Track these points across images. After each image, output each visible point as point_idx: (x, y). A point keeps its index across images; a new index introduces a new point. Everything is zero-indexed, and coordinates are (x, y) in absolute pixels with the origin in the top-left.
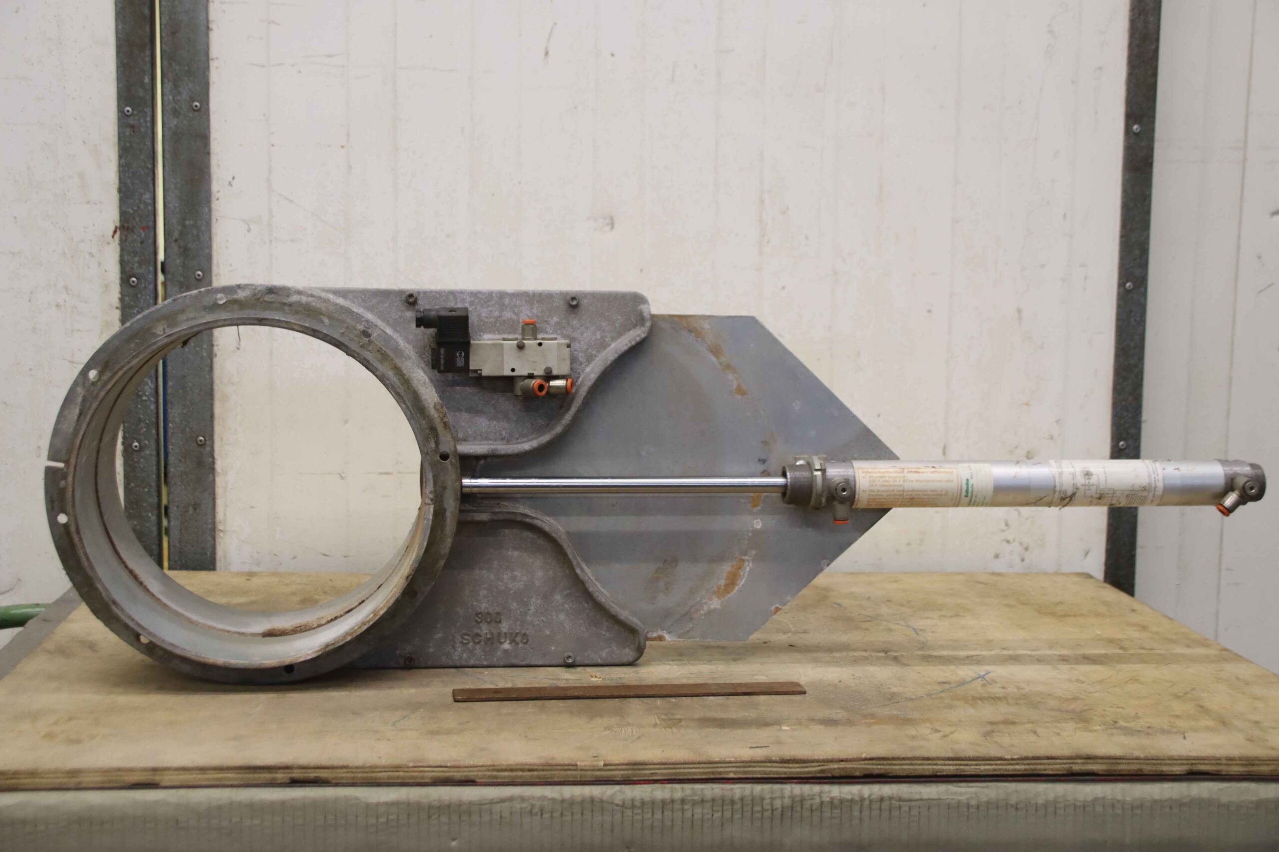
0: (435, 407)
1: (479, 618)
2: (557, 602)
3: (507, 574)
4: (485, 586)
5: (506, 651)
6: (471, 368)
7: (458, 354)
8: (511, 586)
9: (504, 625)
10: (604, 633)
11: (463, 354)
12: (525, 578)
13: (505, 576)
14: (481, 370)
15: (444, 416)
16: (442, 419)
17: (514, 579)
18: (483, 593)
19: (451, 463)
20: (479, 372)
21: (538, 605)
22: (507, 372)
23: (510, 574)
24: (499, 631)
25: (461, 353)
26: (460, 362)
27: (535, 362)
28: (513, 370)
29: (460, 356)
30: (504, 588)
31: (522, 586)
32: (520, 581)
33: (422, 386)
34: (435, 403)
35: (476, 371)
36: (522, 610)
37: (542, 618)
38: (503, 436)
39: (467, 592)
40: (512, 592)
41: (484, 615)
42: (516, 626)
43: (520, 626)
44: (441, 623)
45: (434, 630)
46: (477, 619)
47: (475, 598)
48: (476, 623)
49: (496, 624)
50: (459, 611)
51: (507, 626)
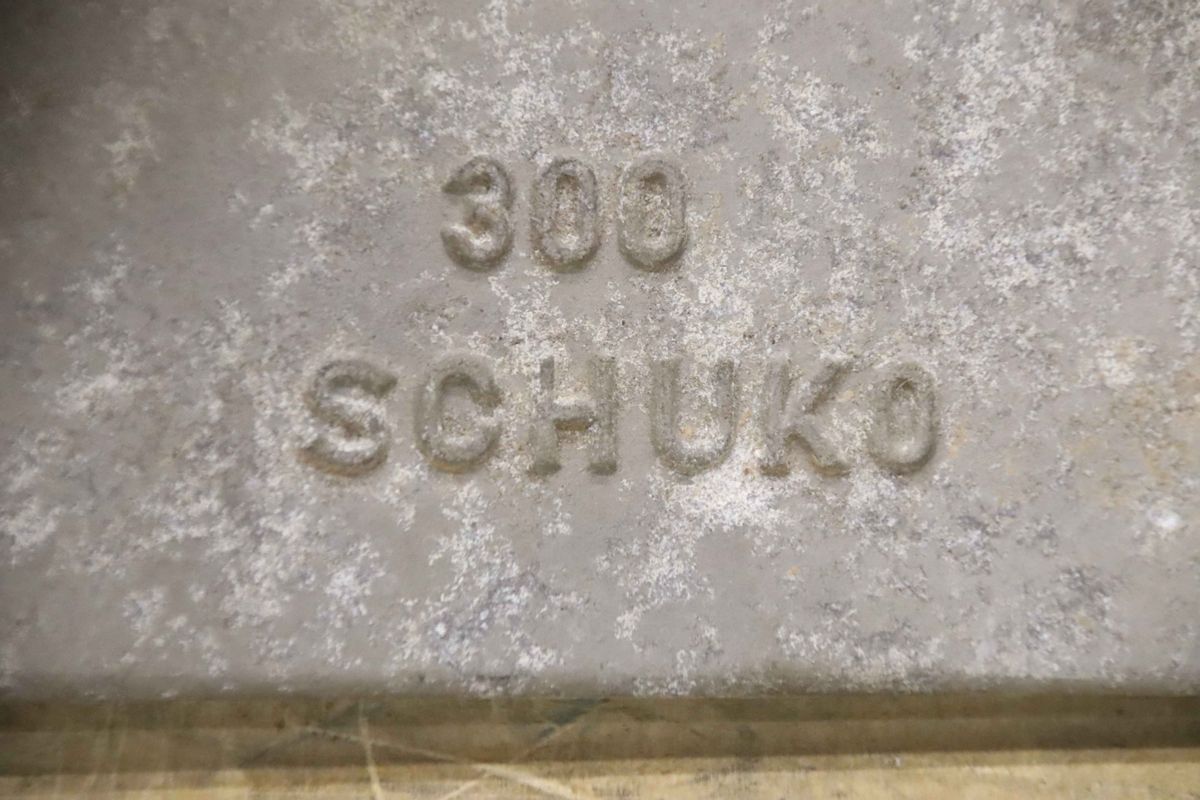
1: (479, 221)
9: (710, 293)
21: (1029, 106)
24: (667, 354)
36: (875, 146)
41: (523, 196)
42: (818, 301)
43: (858, 303)
44: (120, 272)
45: (48, 331)
46: (459, 228)
47: (434, 26)
48: (449, 268)
49: (644, 282)
50: (290, 146)
51: (738, 303)
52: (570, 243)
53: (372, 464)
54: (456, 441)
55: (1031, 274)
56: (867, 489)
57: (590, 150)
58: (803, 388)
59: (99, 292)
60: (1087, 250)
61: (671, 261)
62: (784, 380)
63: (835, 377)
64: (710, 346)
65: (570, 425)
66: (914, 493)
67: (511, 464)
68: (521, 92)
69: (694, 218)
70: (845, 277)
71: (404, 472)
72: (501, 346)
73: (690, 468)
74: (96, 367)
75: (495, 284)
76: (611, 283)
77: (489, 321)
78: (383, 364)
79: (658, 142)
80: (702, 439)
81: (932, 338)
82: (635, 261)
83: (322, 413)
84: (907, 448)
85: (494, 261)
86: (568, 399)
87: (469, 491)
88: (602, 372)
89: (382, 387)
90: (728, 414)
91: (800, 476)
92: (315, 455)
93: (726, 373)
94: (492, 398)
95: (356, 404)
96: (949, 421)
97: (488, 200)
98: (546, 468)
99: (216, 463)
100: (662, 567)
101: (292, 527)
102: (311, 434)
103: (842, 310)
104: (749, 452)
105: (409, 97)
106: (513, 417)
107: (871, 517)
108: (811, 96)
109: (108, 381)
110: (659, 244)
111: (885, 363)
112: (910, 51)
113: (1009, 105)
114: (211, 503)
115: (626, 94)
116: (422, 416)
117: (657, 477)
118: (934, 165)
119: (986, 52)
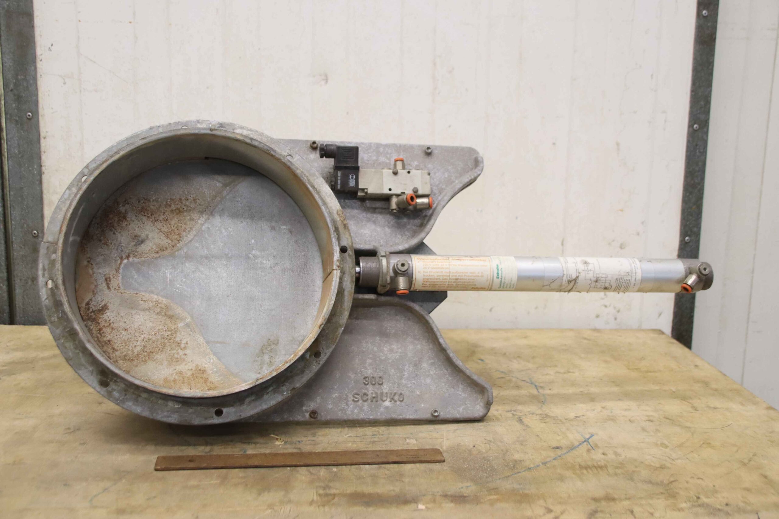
0: (337, 213)
1: (366, 381)
2: (424, 369)
3: (386, 347)
4: (371, 356)
5: (387, 408)
6: (360, 187)
7: (351, 177)
8: (389, 356)
9: (385, 387)
10: (460, 393)
11: (354, 177)
12: (400, 350)
13: (385, 349)
14: (367, 189)
15: (344, 220)
16: (342, 222)
17: (391, 351)
18: (369, 361)
19: (349, 254)
20: (365, 190)
21: (410, 371)
22: (386, 191)
23: (388, 347)
24: (382, 392)
25: (353, 176)
26: (352, 183)
27: (405, 184)
28: (390, 190)
29: (352, 178)
30: (384, 358)
31: (398, 357)
32: (397, 352)
33: (328, 197)
34: (337, 210)
35: (363, 190)
36: (398, 375)
37: (414, 382)
39: (357, 361)
40: (390, 361)
41: (370, 379)
42: (394, 387)
43: (397, 387)
44: (337, 385)
45: (332, 390)
46: (365, 381)
47: (362, 365)
48: (364, 385)
49: (380, 386)
50: (351, 375)
51: (387, 387)
52: (374, 383)
53: (358, 401)
54: (365, 399)
55: (411, 385)
56: (398, 403)
57: (375, 375)
58: (393, 394)
59: (336, 387)
60: (415, 383)
61: (382, 384)
62: (391, 394)
63: (395, 394)
64: (385, 391)
65: (374, 398)
66: (402, 403)
67: (369, 401)
68: (369, 370)
69: (384, 381)
70: (396, 385)
71: (360, 402)
72: (368, 391)
73: (384, 401)
74: (335, 393)
75: (368, 386)
76: (377, 386)
77: (367, 389)
78: (359, 393)
79: (381, 374)
80: (385, 399)
81: (403, 390)
82: (379, 384)
83: (354, 397)
84: (401, 399)
85: (368, 384)
86: (374, 395)
87: (366, 403)
88: (376, 393)
89: (358, 395)
90: (387, 396)
91: (393, 402)
92: (353, 400)
93: (386, 393)
94: (367, 395)
95: (356, 396)
96: (405, 397)
97: (367, 379)
98: (372, 401)
99: (345, 401)
100: (382, 409)
101: (351, 406)
102: (353, 398)
103: (396, 388)
104: (388, 400)
105: (360, 371)
106: (369, 397)
107: (399, 405)
108: (393, 371)
109: (336, 394)
110: (381, 383)
111: (399, 392)
112: (401, 367)
113: (409, 371)
114: (345, 404)
115: (378, 371)
116: (362, 397)
117: (381, 402)
118: (403, 376)
119: (407, 367)
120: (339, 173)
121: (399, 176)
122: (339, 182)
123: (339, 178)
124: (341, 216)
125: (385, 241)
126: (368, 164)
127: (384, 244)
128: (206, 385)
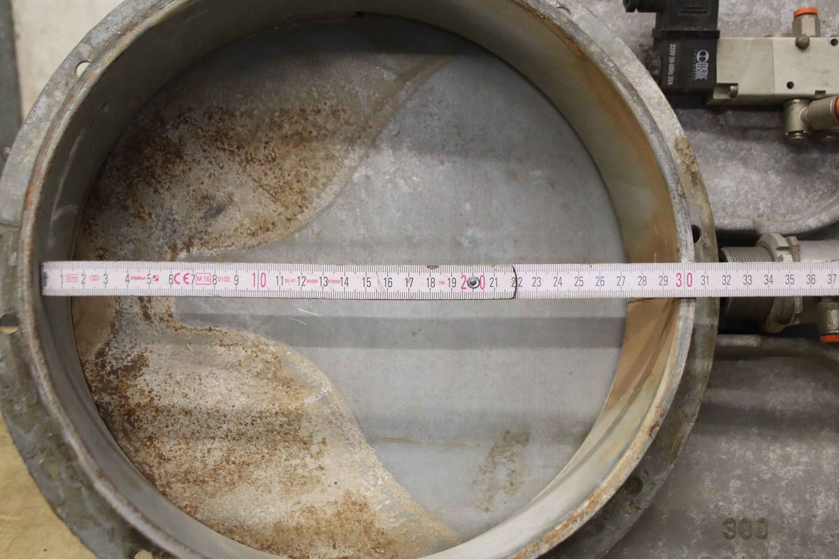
0: (676, 145)
1: (729, 529)
3: (774, 452)
4: (738, 472)
6: (719, 80)
7: (698, 56)
8: (781, 472)
9: (772, 543)
11: (707, 57)
12: (805, 459)
13: (771, 455)
14: (736, 85)
15: (693, 163)
16: (688, 167)
17: (786, 459)
18: (735, 484)
19: (704, 246)
20: (732, 88)
21: (830, 508)
22: (781, 89)
23: (779, 452)
24: (765, 555)
25: (703, 54)
26: (701, 72)
27: (826, 72)
28: (790, 85)
29: (702, 59)
30: (770, 475)
31: (801, 473)
32: (798, 464)
33: (654, 108)
34: (676, 140)
35: (726, 87)
36: (802, 515)
38: (761, 211)
39: (707, 483)
40: (783, 483)
41: (737, 525)
42: (793, 544)
43: (800, 545)
44: (664, 540)
45: (651, 551)
46: (726, 531)
47: (720, 494)
48: (724, 539)
49: (760, 540)
50: (694, 516)
51: (777, 545)
52: (747, 534)
55: (832, 539)
57: (749, 515)
59: (660, 544)
61: (765, 537)
64: (773, 553)
68: (736, 505)
69: (769, 529)
70: (797, 540)
72: (734, 554)
75: (733, 541)
76: (754, 541)
77: (732, 549)
78: (713, 557)
79: (762, 515)
81: (814, 552)
82: (758, 537)
85: (732, 537)
97: (731, 526)
103: (797, 546)
105: (716, 506)
108: (790, 506)
110: (763, 534)
111: (805, 556)
112: (807, 497)
113: (826, 507)
115: (755, 505)
118: (813, 519)
119: (821, 497)
120: (673, 48)
121: (811, 53)
122: (671, 69)
123: (672, 60)
124: (686, 154)
125: (769, 204)
126: (728, 22)
127: (767, 211)
128: (369, 538)
